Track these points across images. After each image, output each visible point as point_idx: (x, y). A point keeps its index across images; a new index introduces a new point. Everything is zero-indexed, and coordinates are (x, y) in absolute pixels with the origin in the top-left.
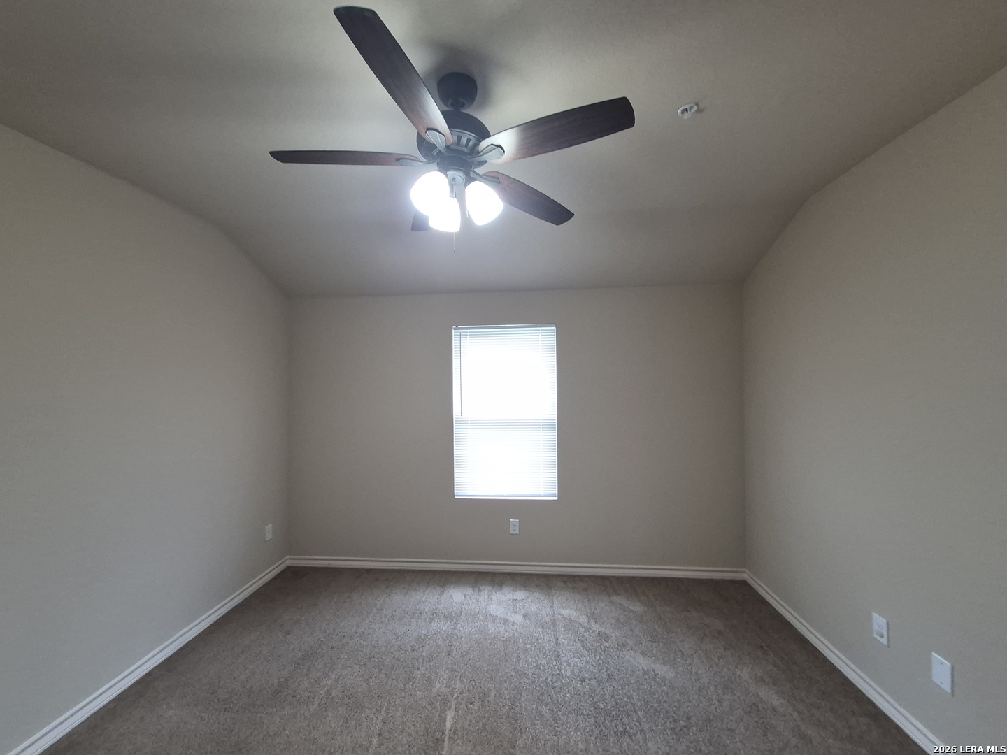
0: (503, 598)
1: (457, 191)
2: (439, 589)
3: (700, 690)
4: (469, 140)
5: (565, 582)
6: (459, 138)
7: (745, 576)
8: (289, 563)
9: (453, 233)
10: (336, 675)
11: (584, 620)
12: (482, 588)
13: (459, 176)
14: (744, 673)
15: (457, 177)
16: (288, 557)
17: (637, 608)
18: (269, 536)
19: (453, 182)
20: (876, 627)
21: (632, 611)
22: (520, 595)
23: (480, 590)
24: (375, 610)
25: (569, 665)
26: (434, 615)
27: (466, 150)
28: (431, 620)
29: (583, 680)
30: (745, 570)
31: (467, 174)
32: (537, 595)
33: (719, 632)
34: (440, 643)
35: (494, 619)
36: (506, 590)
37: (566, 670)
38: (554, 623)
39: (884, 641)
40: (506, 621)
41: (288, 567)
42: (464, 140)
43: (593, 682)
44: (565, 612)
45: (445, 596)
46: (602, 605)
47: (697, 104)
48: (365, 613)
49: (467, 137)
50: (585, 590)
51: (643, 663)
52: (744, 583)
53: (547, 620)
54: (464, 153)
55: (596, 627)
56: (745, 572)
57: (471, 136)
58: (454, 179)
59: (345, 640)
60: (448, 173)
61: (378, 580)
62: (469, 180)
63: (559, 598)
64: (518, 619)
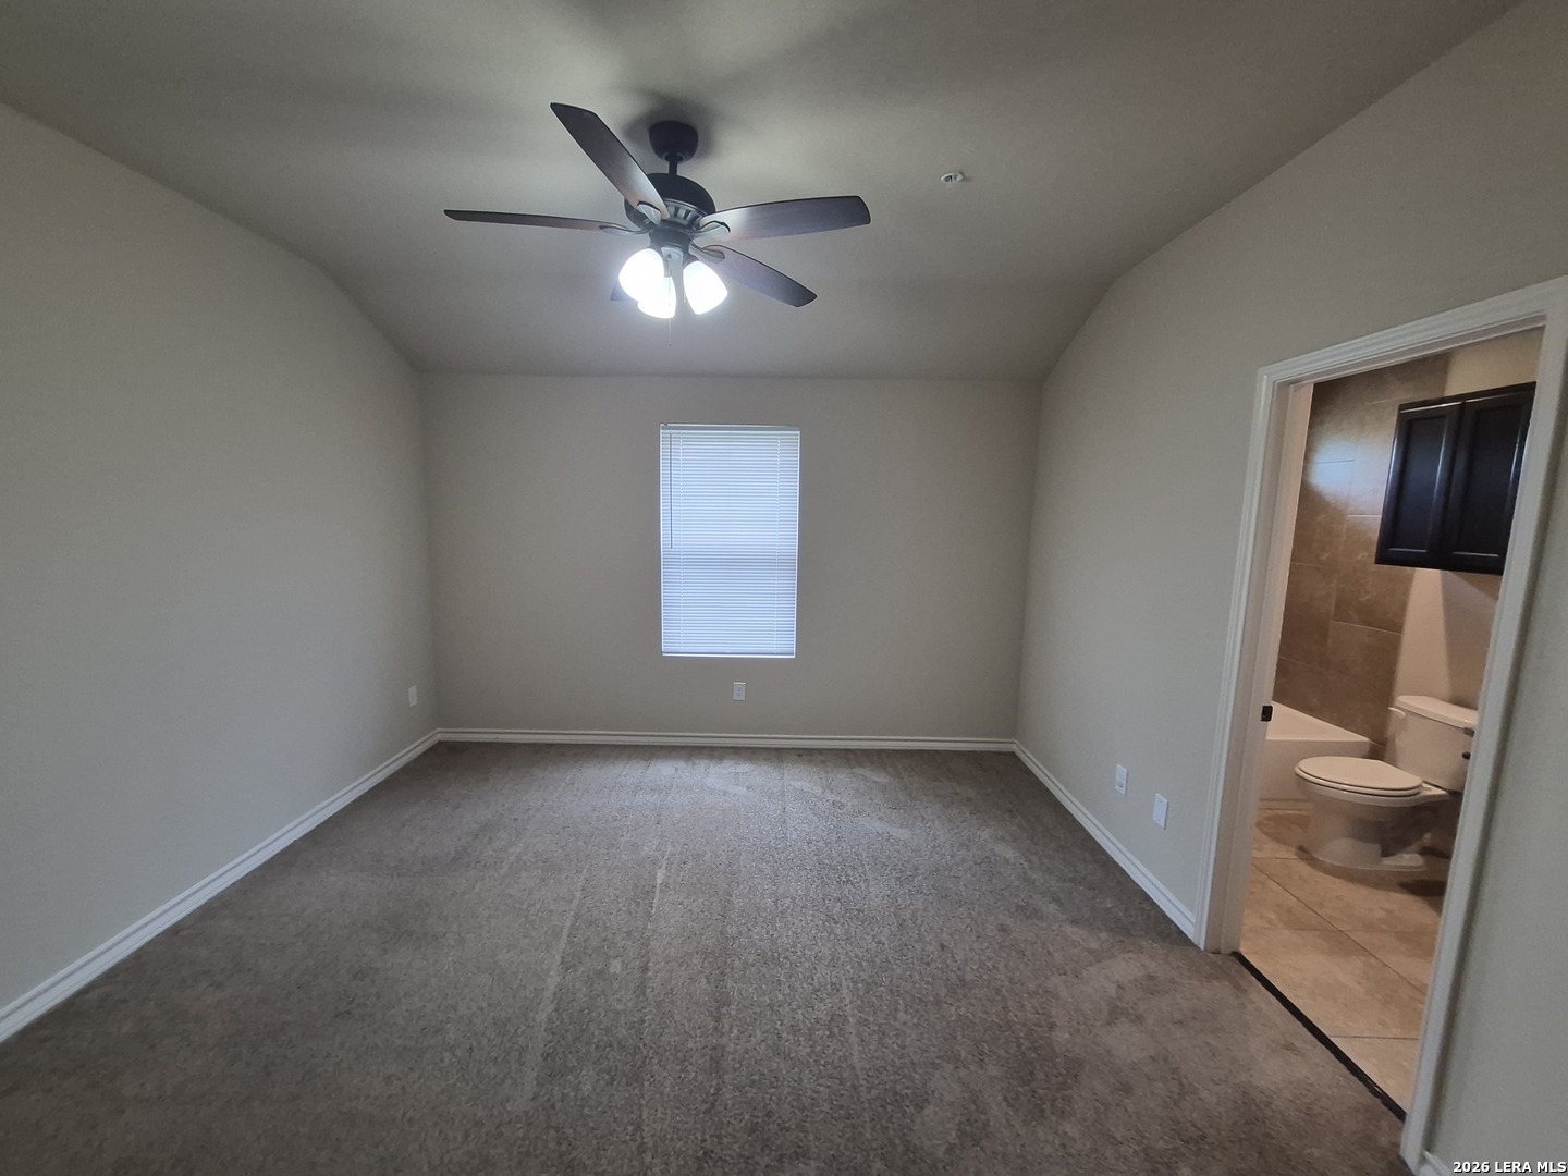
0: (724, 771)
1: (674, 272)
2: (643, 763)
3: (934, 847)
4: (688, 212)
5: (800, 756)
6: (677, 209)
7: (1014, 748)
8: (440, 737)
9: (668, 320)
10: (525, 843)
11: (818, 790)
12: (697, 762)
13: (676, 253)
14: (985, 834)
15: (672, 254)
16: (439, 729)
17: (883, 779)
18: (413, 702)
19: (667, 259)
20: (1118, 779)
21: (875, 782)
22: (745, 768)
23: (694, 764)
24: (563, 785)
25: (796, 830)
26: (638, 788)
27: (685, 223)
28: (635, 793)
29: (810, 842)
30: (1014, 740)
31: (686, 251)
32: (765, 768)
33: (969, 800)
34: (647, 813)
35: (712, 791)
36: (726, 763)
37: (791, 834)
38: (783, 794)
39: (1123, 791)
40: (725, 793)
41: (440, 743)
42: (682, 213)
43: (821, 844)
44: (797, 784)
45: (650, 770)
46: (841, 776)
47: (961, 173)
48: (551, 787)
49: (686, 208)
50: (823, 762)
51: (879, 826)
52: (1013, 754)
53: (775, 791)
54: (684, 227)
55: (831, 797)
56: (1012, 743)
57: (691, 207)
58: (670, 256)
59: (531, 813)
60: (663, 249)
61: (563, 754)
62: (689, 259)
63: (792, 771)
64: (741, 790)
